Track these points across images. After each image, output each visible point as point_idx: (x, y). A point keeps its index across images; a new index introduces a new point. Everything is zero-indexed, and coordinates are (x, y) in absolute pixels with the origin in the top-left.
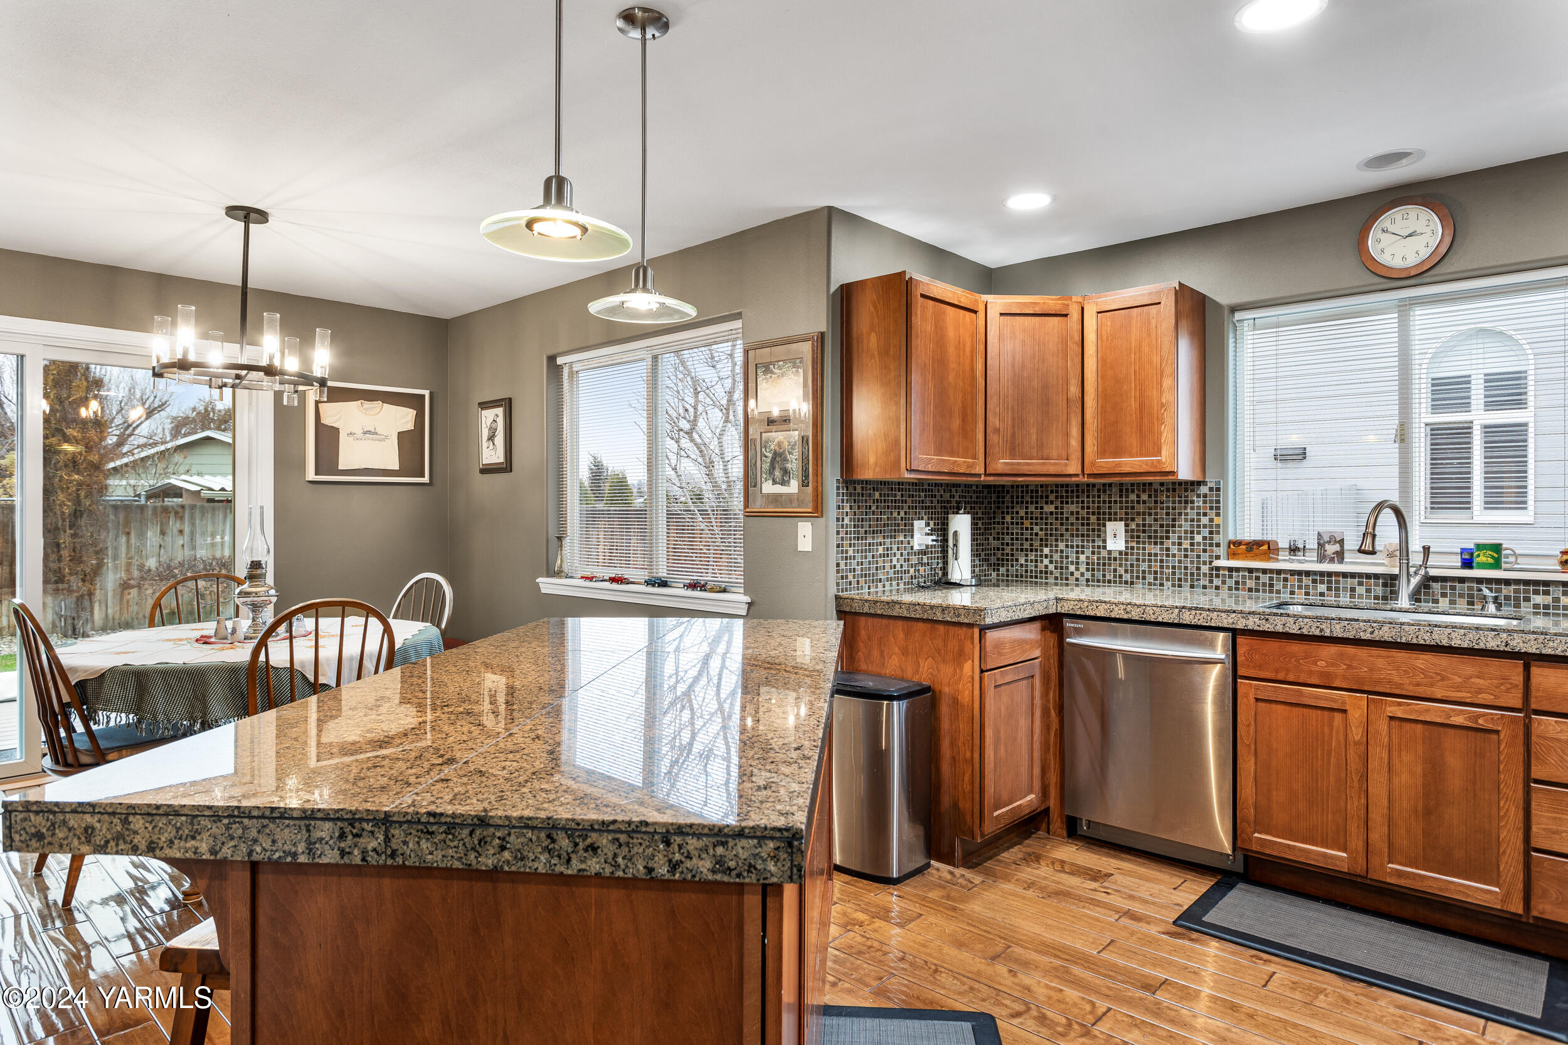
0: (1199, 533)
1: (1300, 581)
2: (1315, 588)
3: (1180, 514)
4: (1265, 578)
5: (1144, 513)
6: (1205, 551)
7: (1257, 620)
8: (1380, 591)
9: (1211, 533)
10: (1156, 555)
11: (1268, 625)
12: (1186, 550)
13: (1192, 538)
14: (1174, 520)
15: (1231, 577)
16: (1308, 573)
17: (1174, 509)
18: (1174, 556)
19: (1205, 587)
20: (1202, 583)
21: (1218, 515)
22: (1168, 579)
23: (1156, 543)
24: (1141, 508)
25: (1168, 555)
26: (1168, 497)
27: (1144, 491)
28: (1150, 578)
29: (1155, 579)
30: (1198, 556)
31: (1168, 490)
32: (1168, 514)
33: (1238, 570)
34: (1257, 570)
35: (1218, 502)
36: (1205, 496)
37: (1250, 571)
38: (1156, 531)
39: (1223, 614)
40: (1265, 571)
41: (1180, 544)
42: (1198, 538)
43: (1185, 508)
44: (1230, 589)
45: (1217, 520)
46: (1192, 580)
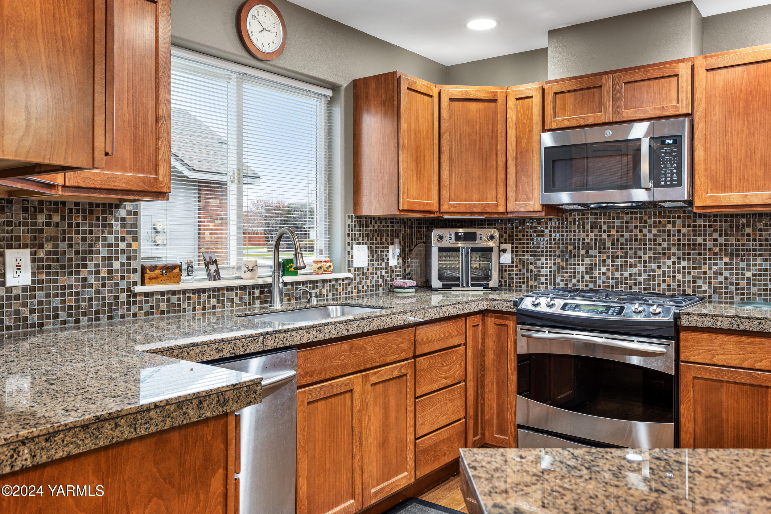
0: (117, 259)
1: (199, 298)
2: (209, 302)
3: (97, 239)
4: (174, 299)
5: (56, 238)
6: (123, 278)
7: (314, 333)
8: (246, 298)
9: (129, 258)
10: (70, 287)
11: (321, 335)
12: (104, 278)
13: (111, 265)
14: (91, 245)
15: (146, 302)
16: (205, 290)
17: (91, 232)
18: (91, 286)
19: (122, 316)
20: (120, 312)
21: (135, 239)
22: (84, 314)
23: (70, 274)
24: (50, 232)
25: (84, 287)
26: (84, 219)
27: (56, 211)
28: (63, 316)
29: (70, 315)
30: (117, 284)
31: (84, 211)
32: (84, 239)
33: (152, 294)
34: (168, 292)
35: (135, 226)
36: (123, 219)
37: (163, 293)
38: (70, 259)
39: (294, 333)
40: (174, 293)
41: (98, 272)
42: (116, 265)
43: (103, 232)
44: (146, 314)
45: (134, 245)
46: (110, 311)
